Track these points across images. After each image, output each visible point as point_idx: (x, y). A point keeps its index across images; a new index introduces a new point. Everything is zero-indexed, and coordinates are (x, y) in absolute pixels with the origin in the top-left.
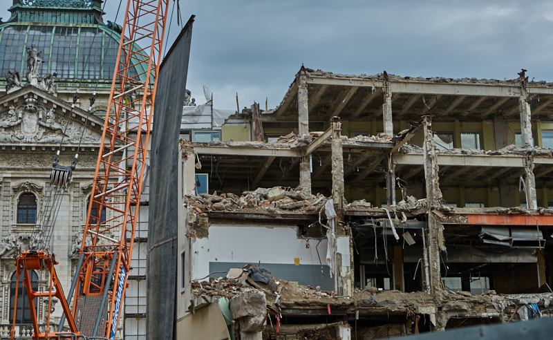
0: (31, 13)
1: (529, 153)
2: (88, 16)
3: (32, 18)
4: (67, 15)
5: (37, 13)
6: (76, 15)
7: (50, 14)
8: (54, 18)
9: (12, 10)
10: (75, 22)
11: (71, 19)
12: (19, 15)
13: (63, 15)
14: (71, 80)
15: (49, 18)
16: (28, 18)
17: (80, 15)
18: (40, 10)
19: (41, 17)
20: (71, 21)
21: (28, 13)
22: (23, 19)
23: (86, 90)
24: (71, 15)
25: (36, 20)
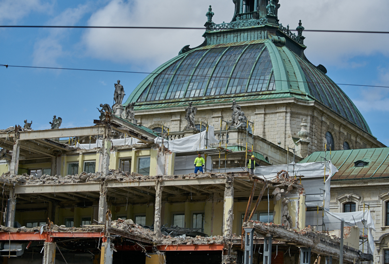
0: (217, 37)
1: (103, 179)
2: (263, 32)
3: (218, 40)
4: (246, 34)
5: (222, 35)
6: (253, 33)
7: (232, 35)
8: (236, 38)
9: (204, 36)
10: (252, 39)
11: (249, 37)
12: (209, 40)
13: (242, 34)
14: (218, 97)
15: (232, 38)
16: (215, 41)
17: (256, 33)
18: (224, 32)
19: (225, 39)
20: (249, 39)
21: (215, 37)
22: (212, 43)
23: (224, 105)
24: (249, 33)
25: (221, 43)
